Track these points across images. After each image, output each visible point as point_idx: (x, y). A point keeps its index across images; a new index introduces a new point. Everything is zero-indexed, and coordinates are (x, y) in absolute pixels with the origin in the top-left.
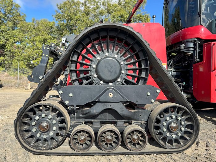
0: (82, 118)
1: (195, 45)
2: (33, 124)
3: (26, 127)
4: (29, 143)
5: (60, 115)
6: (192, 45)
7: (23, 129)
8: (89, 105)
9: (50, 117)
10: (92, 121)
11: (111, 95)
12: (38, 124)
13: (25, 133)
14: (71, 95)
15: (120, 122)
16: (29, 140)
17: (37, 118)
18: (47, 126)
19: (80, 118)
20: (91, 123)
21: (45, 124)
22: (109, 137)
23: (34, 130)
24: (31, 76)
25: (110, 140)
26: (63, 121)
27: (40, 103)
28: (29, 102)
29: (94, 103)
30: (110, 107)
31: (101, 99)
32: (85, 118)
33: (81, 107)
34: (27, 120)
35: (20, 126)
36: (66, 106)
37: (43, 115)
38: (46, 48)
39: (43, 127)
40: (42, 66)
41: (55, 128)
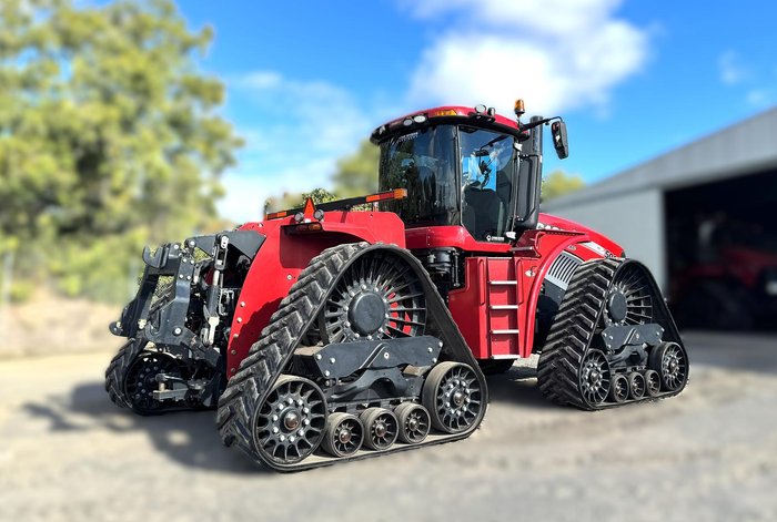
1: (452, 257)
6: (446, 258)
11: (387, 356)
22: (382, 427)
23: (276, 429)
30: (383, 377)
31: (375, 364)
38: (188, 261)
40: (181, 304)
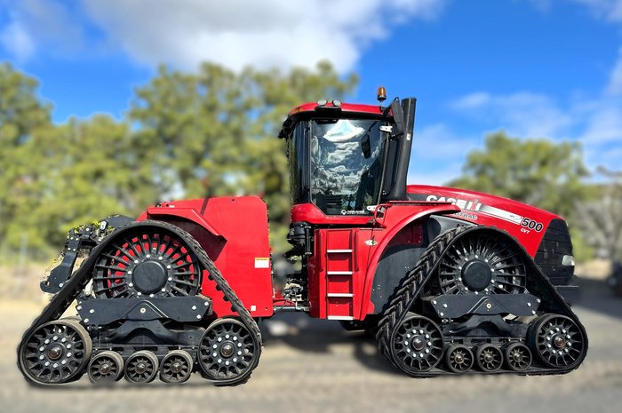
0: (109, 342)
1: (305, 230)
2: (42, 349)
3: (32, 355)
4: (34, 375)
5: (78, 337)
7: (28, 356)
8: (115, 325)
9: (64, 340)
10: (123, 346)
11: (143, 311)
12: (49, 349)
13: (30, 362)
14: (92, 311)
15: (162, 348)
16: (35, 371)
17: (47, 341)
18: (59, 351)
19: (105, 342)
20: (122, 349)
21: (56, 350)
22: (141, 366)
23: (41, 357)
24: (46, 283)
25: (141, 370)
26: (82, 347)
27: (52, 322)
28: (38, 322)
29: (123, 321)
30: (142, 326)
31: (130, 316)
32: (114, 342)
33: (105, 327)
34: (33, 345)
35: (25, 352)
36: (85, 326)
37: (55, 338)
38: (75, 239)
39: (54, 353)
40: (65, 267)
41: (69, 355)
